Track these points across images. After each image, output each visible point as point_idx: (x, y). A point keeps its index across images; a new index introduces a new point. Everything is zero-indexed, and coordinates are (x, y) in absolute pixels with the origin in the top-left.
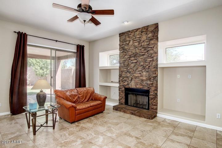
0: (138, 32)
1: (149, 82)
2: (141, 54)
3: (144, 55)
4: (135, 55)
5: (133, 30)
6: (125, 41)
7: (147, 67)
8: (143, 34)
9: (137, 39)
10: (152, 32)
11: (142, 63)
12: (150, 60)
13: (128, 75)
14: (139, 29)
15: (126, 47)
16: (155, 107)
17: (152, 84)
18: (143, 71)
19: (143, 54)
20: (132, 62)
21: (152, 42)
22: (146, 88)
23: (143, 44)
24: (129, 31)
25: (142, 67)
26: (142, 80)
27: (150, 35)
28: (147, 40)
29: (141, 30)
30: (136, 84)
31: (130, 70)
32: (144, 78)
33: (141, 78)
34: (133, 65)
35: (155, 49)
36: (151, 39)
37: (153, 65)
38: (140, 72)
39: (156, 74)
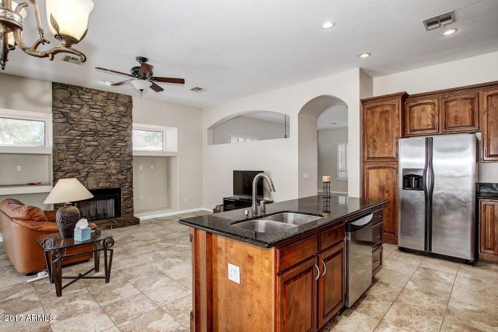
0: (100, 97)
1: (121, 177)
2: (107, 133)
3: (110, 136)
4: (95, 133)
5: (91, 90)
6: (68, 100)
7: (118, 154)
8: (110, 102)
9: (95, 107)
10: (124, 105)
11: (108, 148)
12: (122, 144)
13: (80, 167)
14: (102, 92)
15: (72, 115)
17: (126, 179)
18: (111, 159)
19: (110, 133)
20: (87, 143)
21: (125, 120)
22: (117, 186)
23: (110, 118)
24: (82, 88)
25: (108, 154)
26: (110, 175)
27: (122, 109)
28: (116, 115)
29: (104, 95)
30: (98, 182)
31: (84, 158)
32: (114, 171)
33: (108, 171)
34: (89, 150)
35: (128, 131)
36: (124, 116)
37: (127, 152)
38: (105, 162)
39: (130, 164)
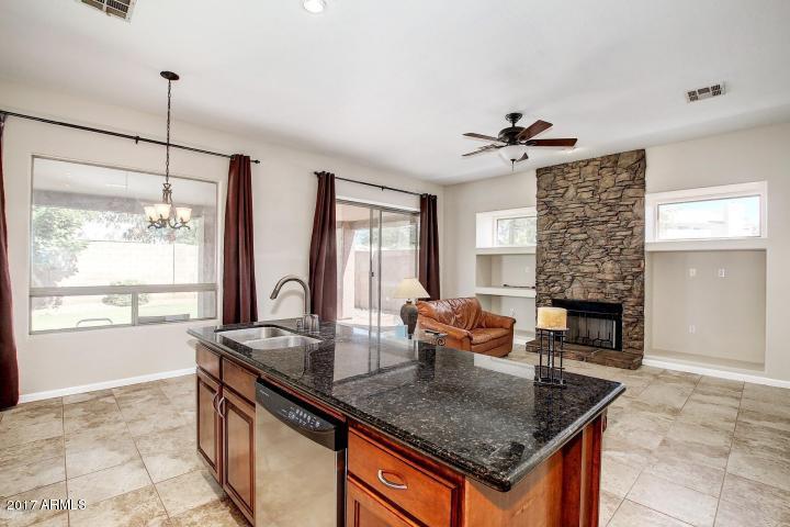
0: (589, 169)
1: (621, 286)
2: (599, 219)
3: (606, 222)
4: (583, 222)
5: (577, 163)
6: (553, 186)
7: (617, 250)
8: (604, 172)
9: (586, 184)
10: (629, 168)
11: (602, 242)
12: (624, 233)
13: (564, 269)
14: (594, 160)
15: (556, 203)
16: (638, 343)
17: (630, 290)
18: (606, 259)
19: (604, 219)
20: (573, 237)
21: (630, 192)
22: (613, 300)
23: (604, 196)
24: (566, 165)
25: (601, 250)
26: (603, 282)
27: (624, 176)
28: (615, 189)
29: (598, 163)
30: (587, 290)
31: (568, 258)
32: (609, 277)
33: (601, 276)
34: (575, 246)
35: (636, 210)
36: (628, 187)
37: (633, 246)
38: (597, 262)
39: (639, 266)
